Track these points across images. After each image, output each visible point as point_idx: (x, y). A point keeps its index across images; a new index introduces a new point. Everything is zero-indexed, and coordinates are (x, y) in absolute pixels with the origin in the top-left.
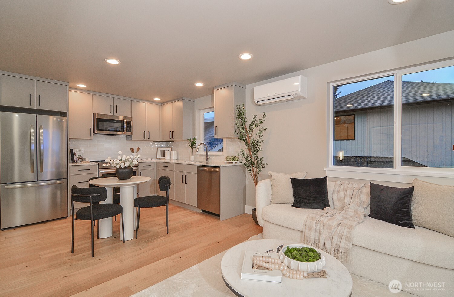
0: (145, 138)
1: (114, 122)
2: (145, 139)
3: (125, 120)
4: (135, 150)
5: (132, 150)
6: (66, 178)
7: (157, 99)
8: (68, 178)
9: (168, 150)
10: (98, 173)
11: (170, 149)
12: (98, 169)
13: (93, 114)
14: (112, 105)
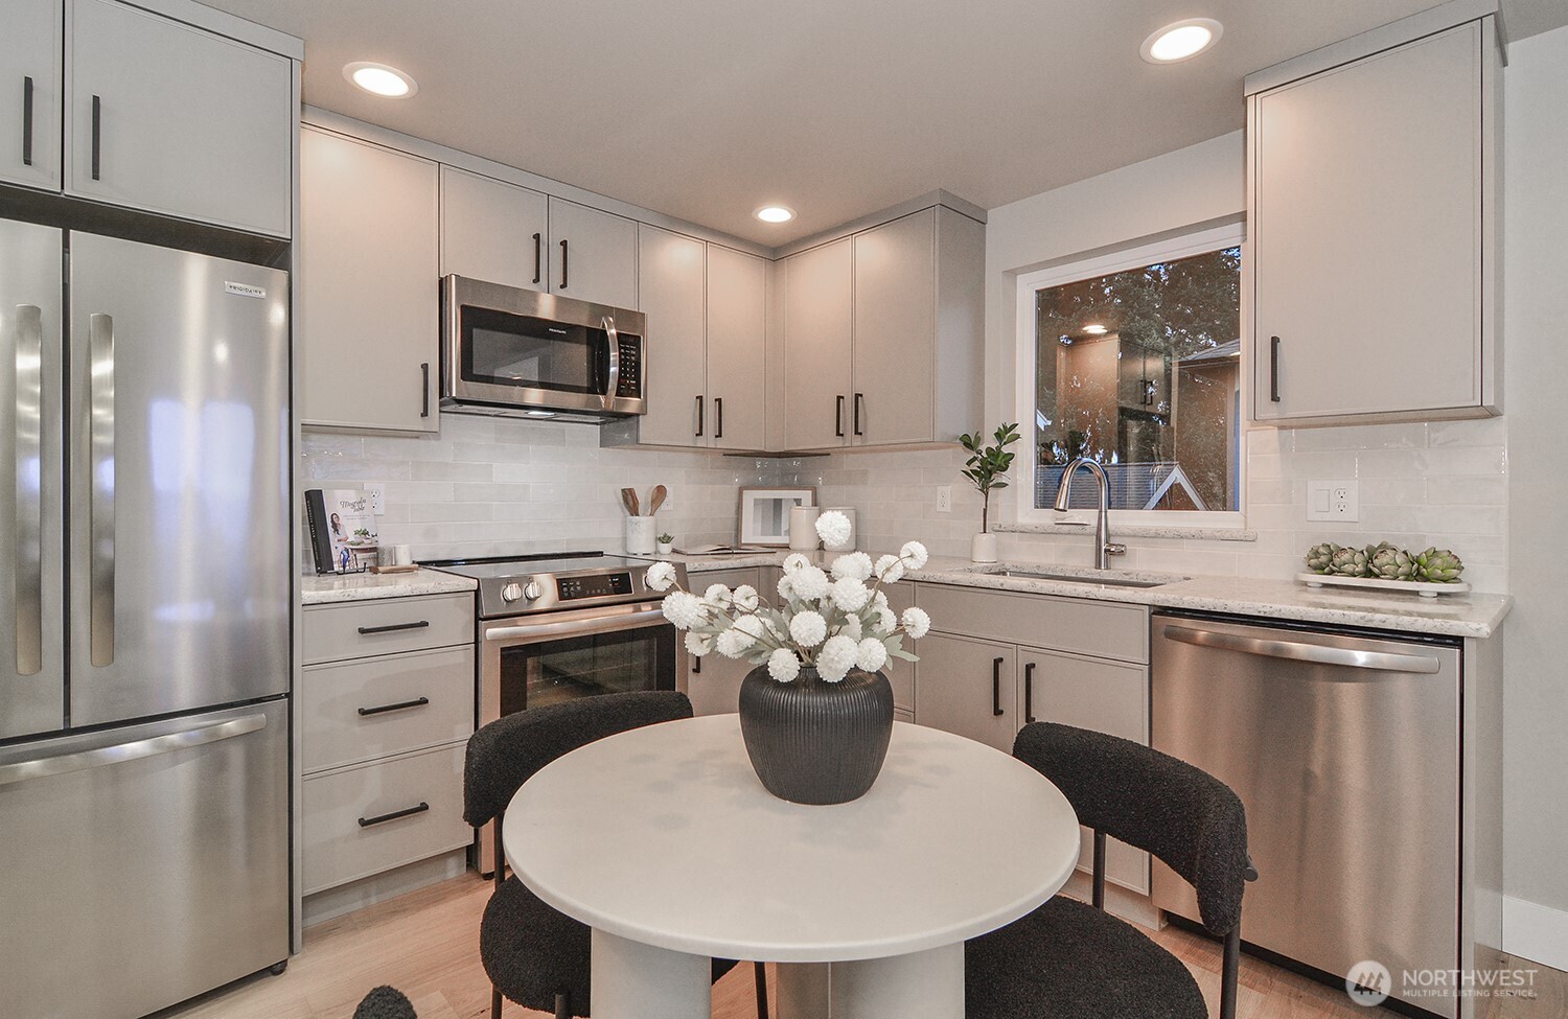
0: (700, 434)
1: (555, 337)
2: (701, 441)
3: (614, 331)
4: (643, 496)
5: (630, 500)
6: (278, 697)
7: (775, 215)
8: (290, 696)
9: (798, 502)
10: (476, 642)
11: (806, 496)
12: (477, 619)
13: (441, 281)
14: (543, 238)
